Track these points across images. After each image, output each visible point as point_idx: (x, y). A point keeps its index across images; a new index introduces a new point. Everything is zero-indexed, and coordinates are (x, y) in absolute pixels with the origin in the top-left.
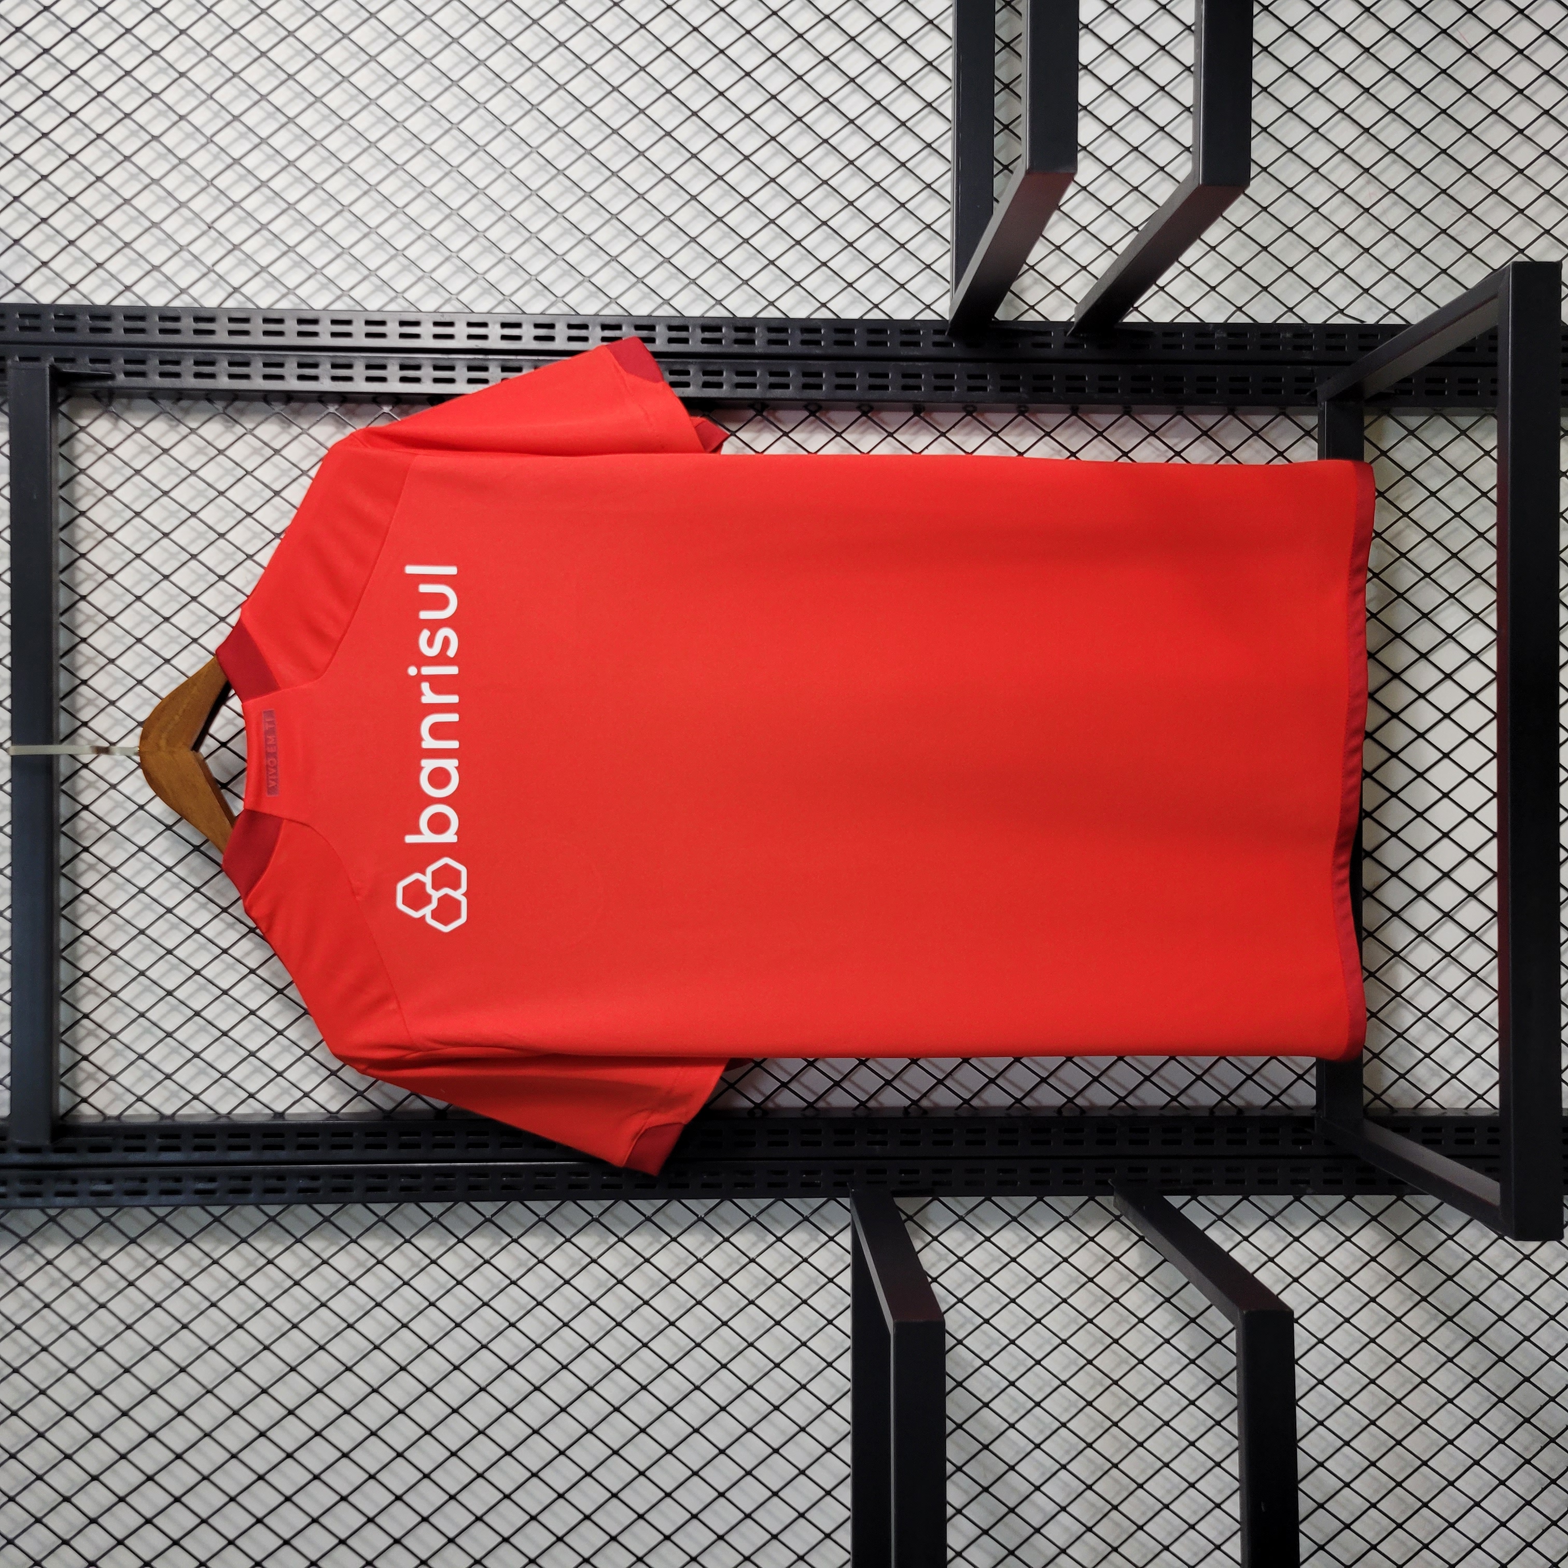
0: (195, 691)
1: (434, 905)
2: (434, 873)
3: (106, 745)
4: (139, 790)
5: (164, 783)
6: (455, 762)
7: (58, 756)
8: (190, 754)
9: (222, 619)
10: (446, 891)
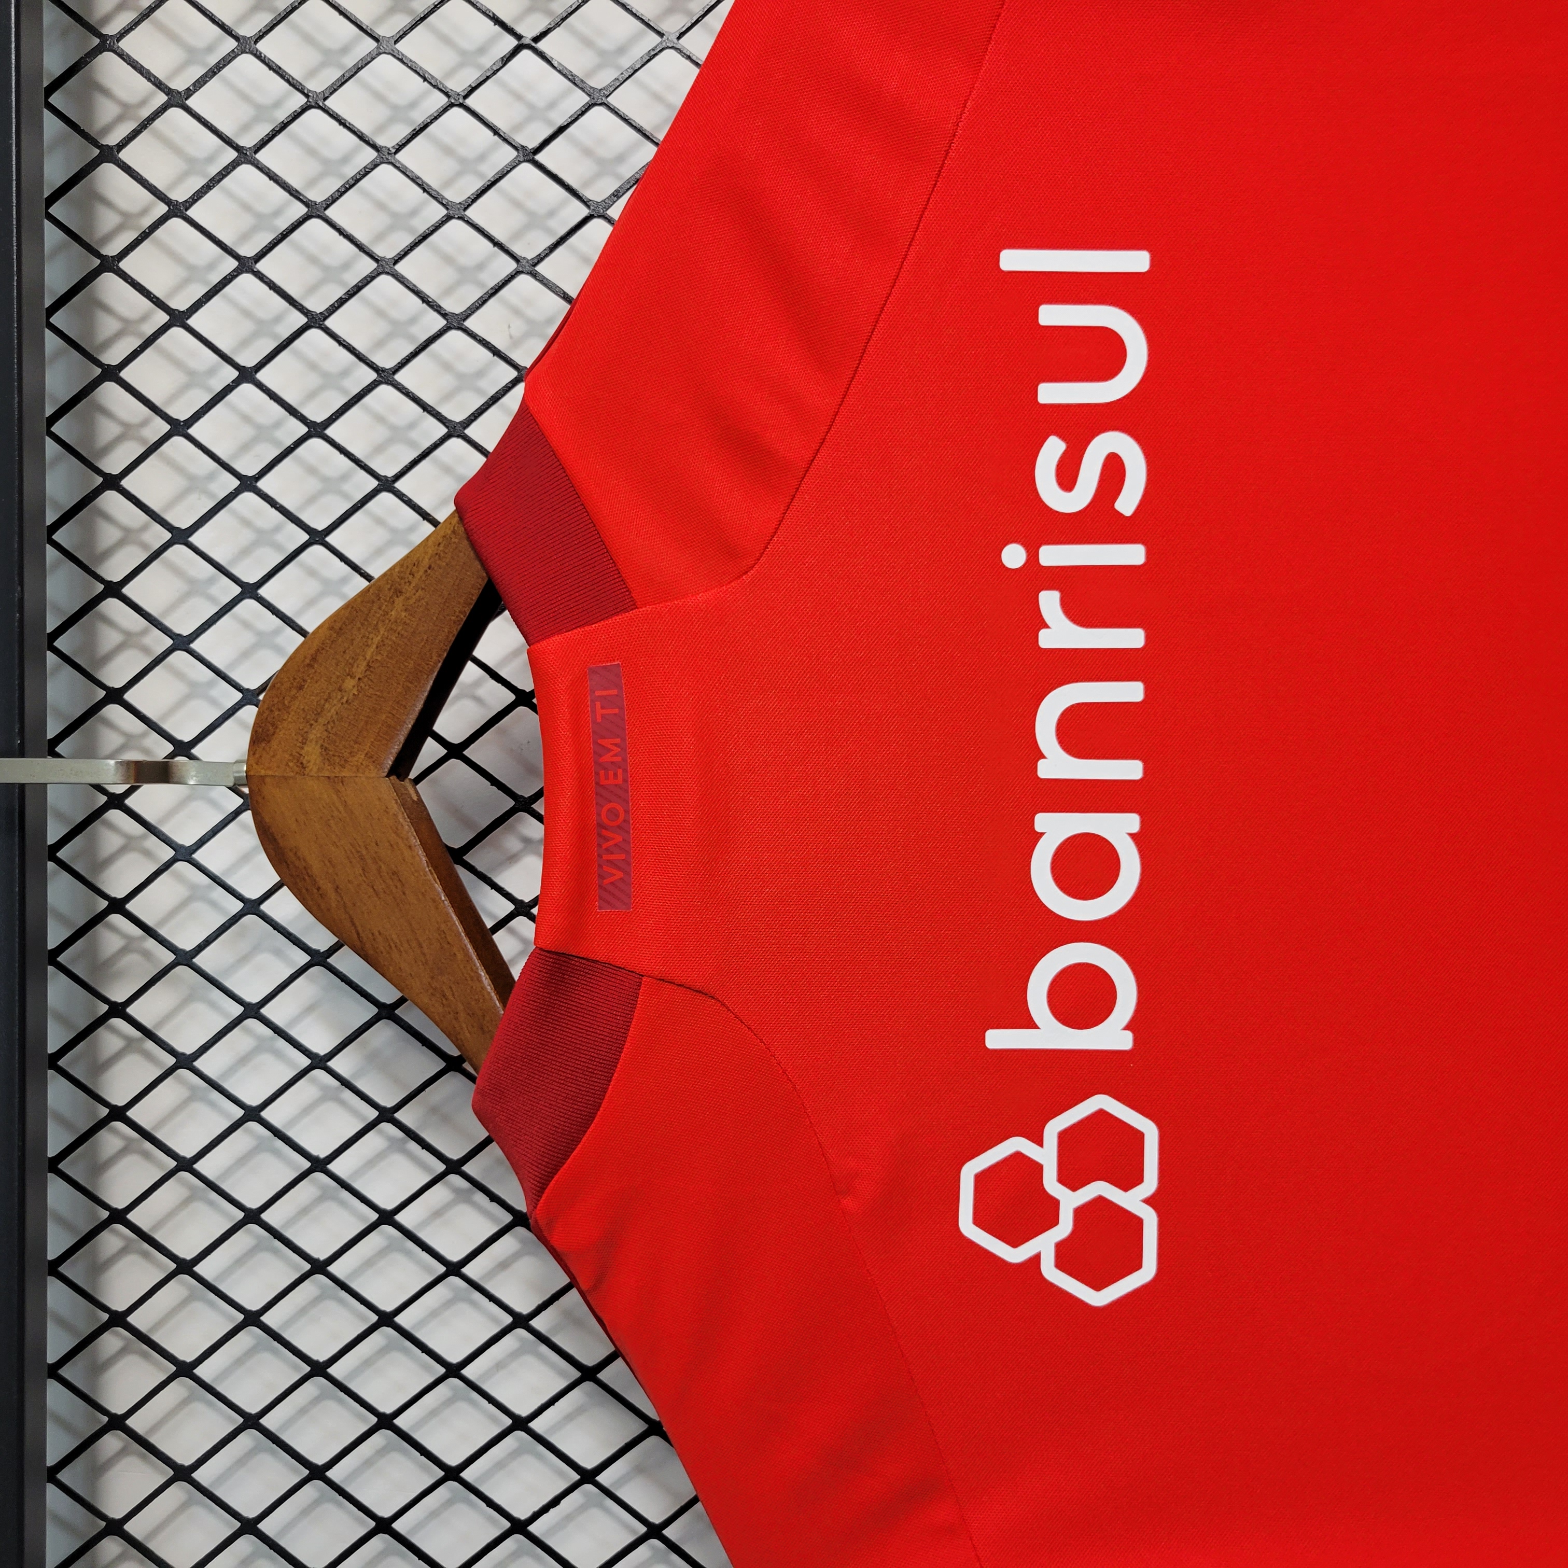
0: (397, 611)
1: (1064, 1228)
2: (1064, 1137)
3: (161, 749)
4: (245, 858)
5: (316, 867)
6: (1132, 822)
7: (42, 788)
8: (385, 787)
9: (456, 430)
10: (1099, 1189)
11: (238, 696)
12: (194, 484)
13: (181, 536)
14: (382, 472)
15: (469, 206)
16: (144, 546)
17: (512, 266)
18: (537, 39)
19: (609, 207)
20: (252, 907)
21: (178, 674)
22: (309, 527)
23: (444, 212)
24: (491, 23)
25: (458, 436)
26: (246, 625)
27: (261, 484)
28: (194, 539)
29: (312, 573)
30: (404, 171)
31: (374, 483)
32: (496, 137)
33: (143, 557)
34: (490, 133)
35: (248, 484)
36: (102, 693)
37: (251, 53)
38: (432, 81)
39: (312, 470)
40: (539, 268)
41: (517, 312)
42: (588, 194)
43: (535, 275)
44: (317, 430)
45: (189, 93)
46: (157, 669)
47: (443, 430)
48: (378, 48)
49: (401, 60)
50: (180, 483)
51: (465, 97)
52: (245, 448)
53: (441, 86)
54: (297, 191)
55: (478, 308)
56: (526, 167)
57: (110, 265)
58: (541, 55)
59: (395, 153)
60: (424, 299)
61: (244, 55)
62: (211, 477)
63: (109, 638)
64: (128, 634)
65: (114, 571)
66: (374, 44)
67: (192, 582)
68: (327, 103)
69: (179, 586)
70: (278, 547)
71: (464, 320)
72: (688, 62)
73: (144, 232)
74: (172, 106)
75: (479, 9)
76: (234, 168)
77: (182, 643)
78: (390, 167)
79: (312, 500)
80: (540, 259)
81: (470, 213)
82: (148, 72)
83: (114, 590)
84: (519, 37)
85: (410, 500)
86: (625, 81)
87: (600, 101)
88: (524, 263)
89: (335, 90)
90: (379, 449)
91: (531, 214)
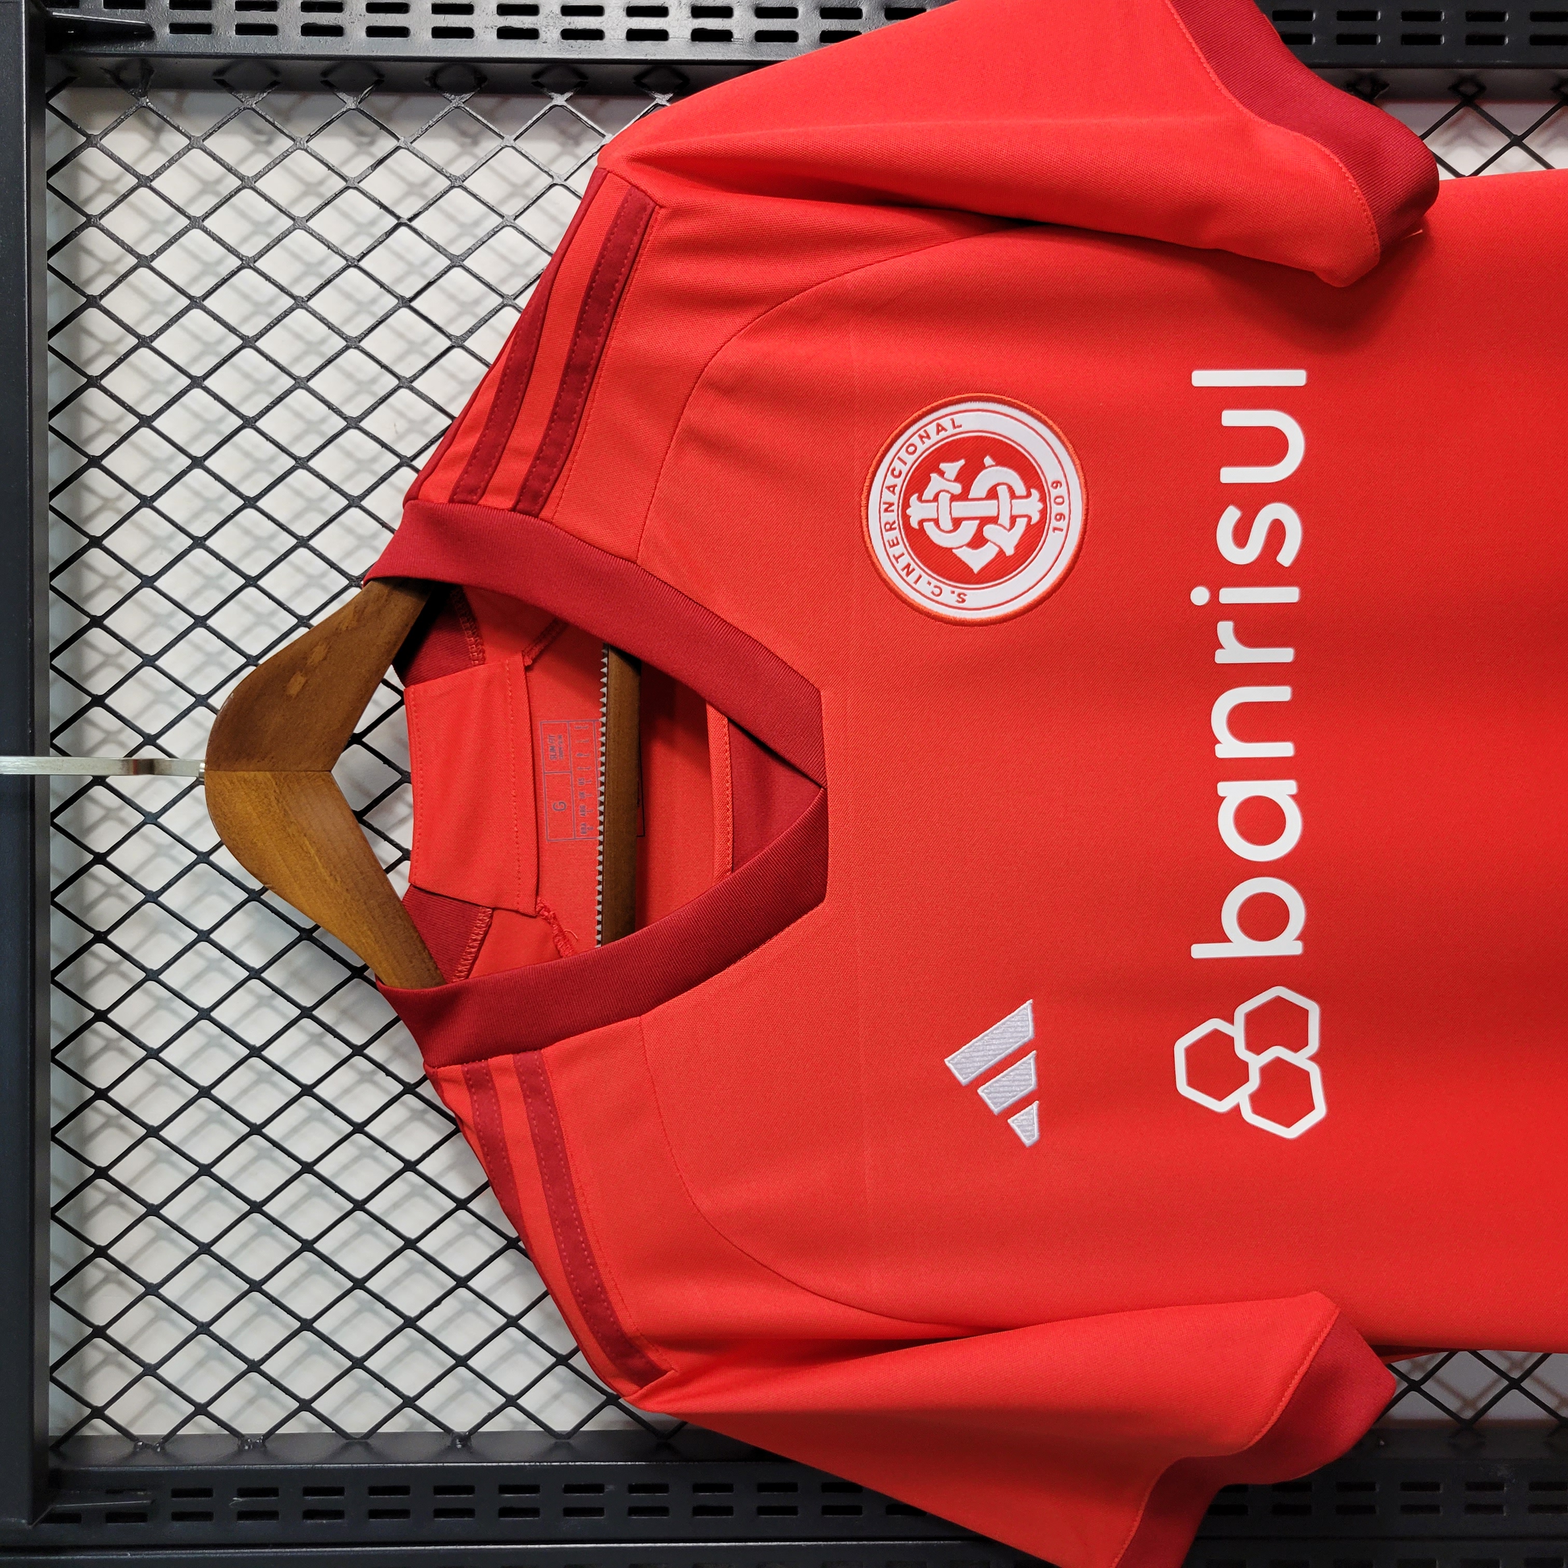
11: (192, 700)
12: (158, 543)
13: (148, 582)
14: (299, 533)
15: (362, 339)
16: (120, 590)
17: (395, 382)
18: (411, 219)
19: (466, 340)
20: (203, 857)
21: (145, 685)
22: (245, 574)
23: (344, 343)
24: (378, 208)
25: (356, 507)
26: (198, 648)
27: (209, 543)
28: (158, 584)
29: (247, 608)
30: (314, 313)
31: (294, 541)
32: (382, 289)
33: (119, 597)
34: (377, 287)
35: (199, 542)
36: (88, 699)
37: (200, 228)
38: (334, 249)
39: (247, 532)
40: (415, 384)
41: (401, 414)
42: (451, 330)
43: (412, 389)
44: (250, 503)
45: (153, 257)
46: (130, 680)
47: (345, 502)
48: (294, 225)
49: (311, 234)
50: (147, 542)
51: (359, 261)
52: (196, 516)
53: (341, 253)
54: (235, 329)
55: (370, 413)
56: (404, 311)
57: (94, 382)
58: (415, 231)
59: (307, 301)
60: (330, 406)
61: (194, 230)
62: (170, 537)
63: (92, 659)
64: (107, 656)
65: (97, 607)
66: (292, 222)
67: (156, 616)
68: (257, 264)
69: (147, 619)
70: (222, 589)
71: (360, 422)
72: (522, 237)
73: (120, 358)
74: (141, 267)
75: (369, 198)
76: (187, 311)
77: (149, 661)
78: (304, 311)
79: (247, 554)
80: (415, 377)
81: (363, 344)
82: (123, 242)
83: (97, 622)
84: (398, 218)
85: (321, 554)
86: (476, 249)
87: (458, 264)
88: (403, 380)
89: (262, 255)
90: (298, 516)
91: (411, 342)
